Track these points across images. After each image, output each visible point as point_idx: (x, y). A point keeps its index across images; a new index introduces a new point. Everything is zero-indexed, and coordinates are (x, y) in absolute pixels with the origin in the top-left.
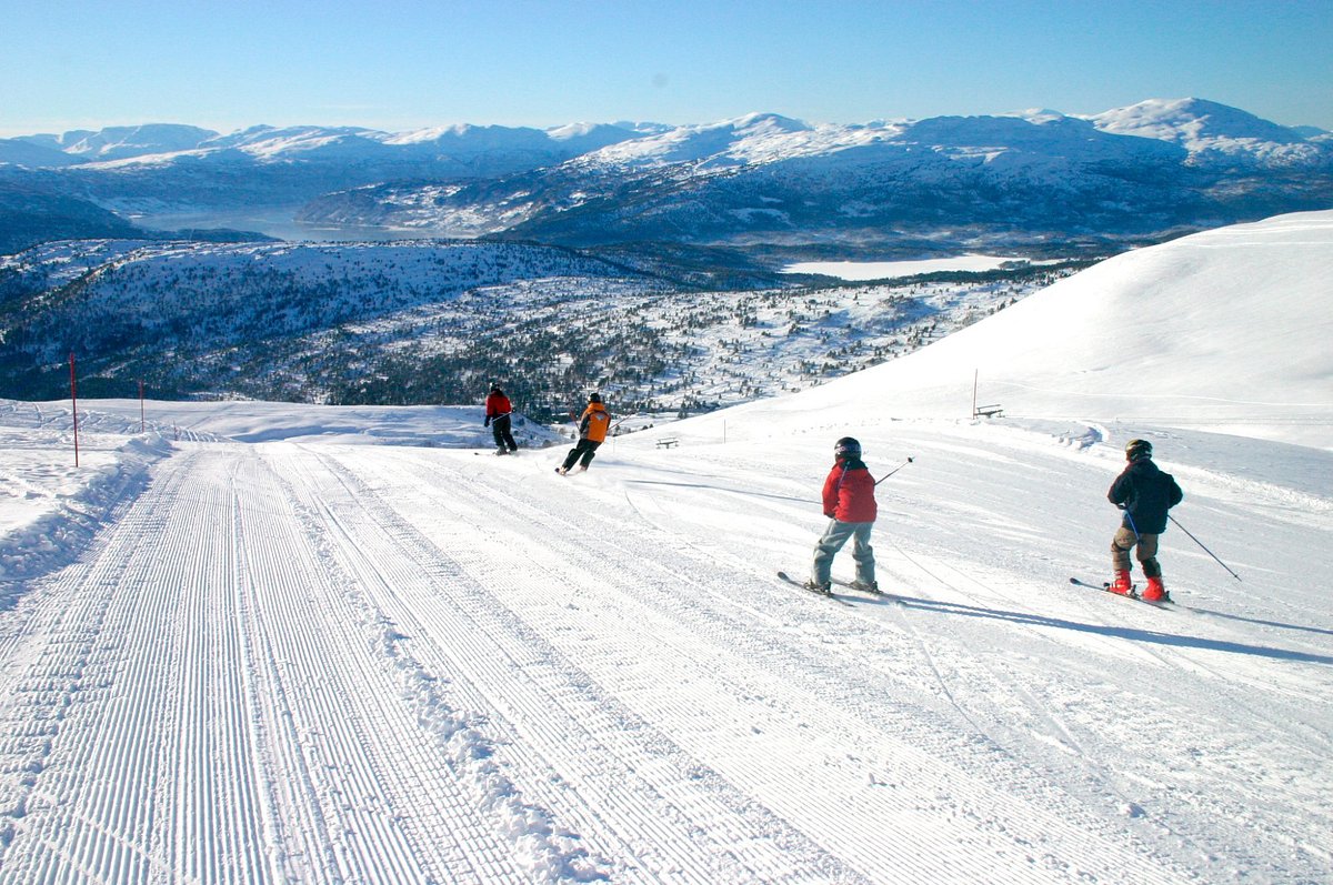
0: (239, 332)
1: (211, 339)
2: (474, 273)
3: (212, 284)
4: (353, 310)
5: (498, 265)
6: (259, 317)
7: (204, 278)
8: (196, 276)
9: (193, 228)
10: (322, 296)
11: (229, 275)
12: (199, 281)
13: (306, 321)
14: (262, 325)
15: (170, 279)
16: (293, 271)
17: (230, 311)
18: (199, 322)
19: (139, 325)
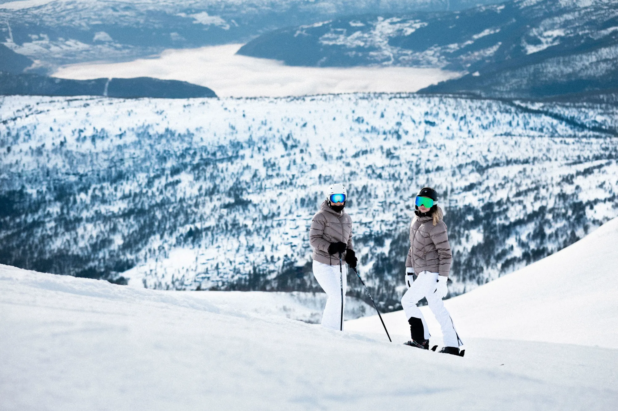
0: (126, 201)
1: (95, 208)
2: (397, 132)
3: (101, 145)
4: (255, 176)
5: (427, 122)
6: (150, 183)
7: (93, 139)
8: (85, 137)
9: (110, 78)
10: (222, 161)
11: (121, 136)
12: (88, 143)
13: (200, 189)
14: (153, 193)
15: (58, 142)
16: (192, 131)
17: (121, 176)
18: (85, 189)
19: (21, 192)
